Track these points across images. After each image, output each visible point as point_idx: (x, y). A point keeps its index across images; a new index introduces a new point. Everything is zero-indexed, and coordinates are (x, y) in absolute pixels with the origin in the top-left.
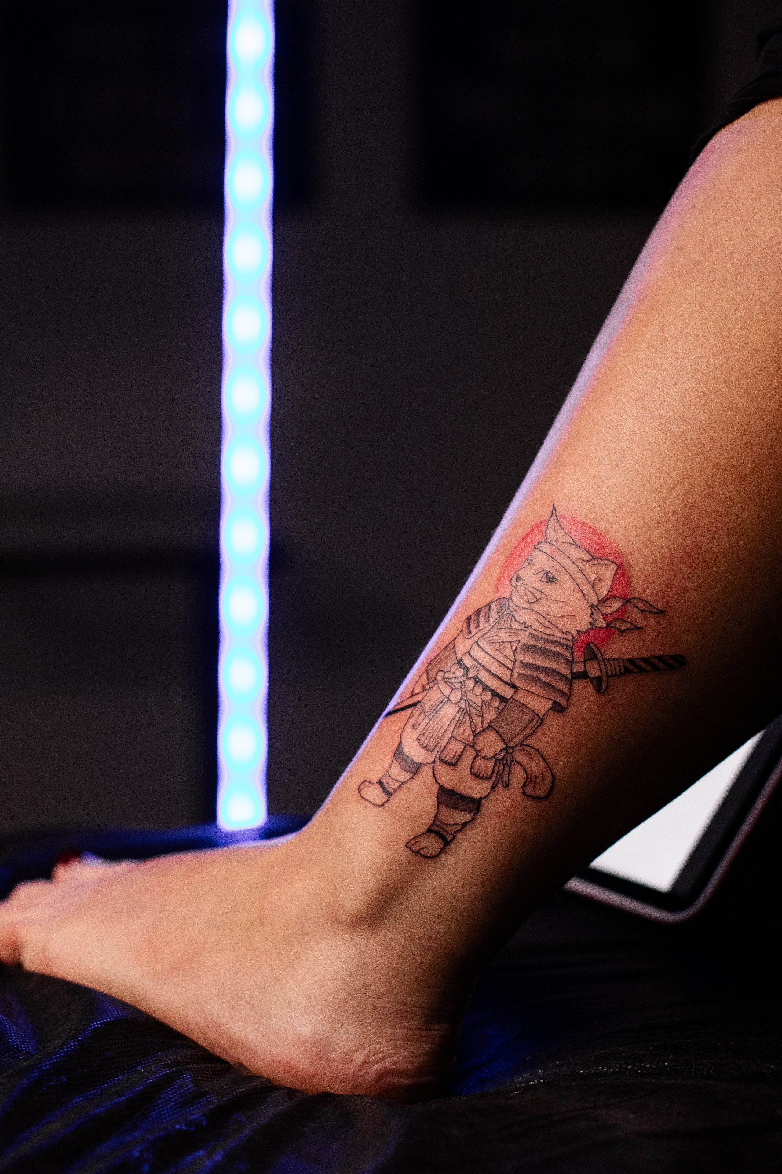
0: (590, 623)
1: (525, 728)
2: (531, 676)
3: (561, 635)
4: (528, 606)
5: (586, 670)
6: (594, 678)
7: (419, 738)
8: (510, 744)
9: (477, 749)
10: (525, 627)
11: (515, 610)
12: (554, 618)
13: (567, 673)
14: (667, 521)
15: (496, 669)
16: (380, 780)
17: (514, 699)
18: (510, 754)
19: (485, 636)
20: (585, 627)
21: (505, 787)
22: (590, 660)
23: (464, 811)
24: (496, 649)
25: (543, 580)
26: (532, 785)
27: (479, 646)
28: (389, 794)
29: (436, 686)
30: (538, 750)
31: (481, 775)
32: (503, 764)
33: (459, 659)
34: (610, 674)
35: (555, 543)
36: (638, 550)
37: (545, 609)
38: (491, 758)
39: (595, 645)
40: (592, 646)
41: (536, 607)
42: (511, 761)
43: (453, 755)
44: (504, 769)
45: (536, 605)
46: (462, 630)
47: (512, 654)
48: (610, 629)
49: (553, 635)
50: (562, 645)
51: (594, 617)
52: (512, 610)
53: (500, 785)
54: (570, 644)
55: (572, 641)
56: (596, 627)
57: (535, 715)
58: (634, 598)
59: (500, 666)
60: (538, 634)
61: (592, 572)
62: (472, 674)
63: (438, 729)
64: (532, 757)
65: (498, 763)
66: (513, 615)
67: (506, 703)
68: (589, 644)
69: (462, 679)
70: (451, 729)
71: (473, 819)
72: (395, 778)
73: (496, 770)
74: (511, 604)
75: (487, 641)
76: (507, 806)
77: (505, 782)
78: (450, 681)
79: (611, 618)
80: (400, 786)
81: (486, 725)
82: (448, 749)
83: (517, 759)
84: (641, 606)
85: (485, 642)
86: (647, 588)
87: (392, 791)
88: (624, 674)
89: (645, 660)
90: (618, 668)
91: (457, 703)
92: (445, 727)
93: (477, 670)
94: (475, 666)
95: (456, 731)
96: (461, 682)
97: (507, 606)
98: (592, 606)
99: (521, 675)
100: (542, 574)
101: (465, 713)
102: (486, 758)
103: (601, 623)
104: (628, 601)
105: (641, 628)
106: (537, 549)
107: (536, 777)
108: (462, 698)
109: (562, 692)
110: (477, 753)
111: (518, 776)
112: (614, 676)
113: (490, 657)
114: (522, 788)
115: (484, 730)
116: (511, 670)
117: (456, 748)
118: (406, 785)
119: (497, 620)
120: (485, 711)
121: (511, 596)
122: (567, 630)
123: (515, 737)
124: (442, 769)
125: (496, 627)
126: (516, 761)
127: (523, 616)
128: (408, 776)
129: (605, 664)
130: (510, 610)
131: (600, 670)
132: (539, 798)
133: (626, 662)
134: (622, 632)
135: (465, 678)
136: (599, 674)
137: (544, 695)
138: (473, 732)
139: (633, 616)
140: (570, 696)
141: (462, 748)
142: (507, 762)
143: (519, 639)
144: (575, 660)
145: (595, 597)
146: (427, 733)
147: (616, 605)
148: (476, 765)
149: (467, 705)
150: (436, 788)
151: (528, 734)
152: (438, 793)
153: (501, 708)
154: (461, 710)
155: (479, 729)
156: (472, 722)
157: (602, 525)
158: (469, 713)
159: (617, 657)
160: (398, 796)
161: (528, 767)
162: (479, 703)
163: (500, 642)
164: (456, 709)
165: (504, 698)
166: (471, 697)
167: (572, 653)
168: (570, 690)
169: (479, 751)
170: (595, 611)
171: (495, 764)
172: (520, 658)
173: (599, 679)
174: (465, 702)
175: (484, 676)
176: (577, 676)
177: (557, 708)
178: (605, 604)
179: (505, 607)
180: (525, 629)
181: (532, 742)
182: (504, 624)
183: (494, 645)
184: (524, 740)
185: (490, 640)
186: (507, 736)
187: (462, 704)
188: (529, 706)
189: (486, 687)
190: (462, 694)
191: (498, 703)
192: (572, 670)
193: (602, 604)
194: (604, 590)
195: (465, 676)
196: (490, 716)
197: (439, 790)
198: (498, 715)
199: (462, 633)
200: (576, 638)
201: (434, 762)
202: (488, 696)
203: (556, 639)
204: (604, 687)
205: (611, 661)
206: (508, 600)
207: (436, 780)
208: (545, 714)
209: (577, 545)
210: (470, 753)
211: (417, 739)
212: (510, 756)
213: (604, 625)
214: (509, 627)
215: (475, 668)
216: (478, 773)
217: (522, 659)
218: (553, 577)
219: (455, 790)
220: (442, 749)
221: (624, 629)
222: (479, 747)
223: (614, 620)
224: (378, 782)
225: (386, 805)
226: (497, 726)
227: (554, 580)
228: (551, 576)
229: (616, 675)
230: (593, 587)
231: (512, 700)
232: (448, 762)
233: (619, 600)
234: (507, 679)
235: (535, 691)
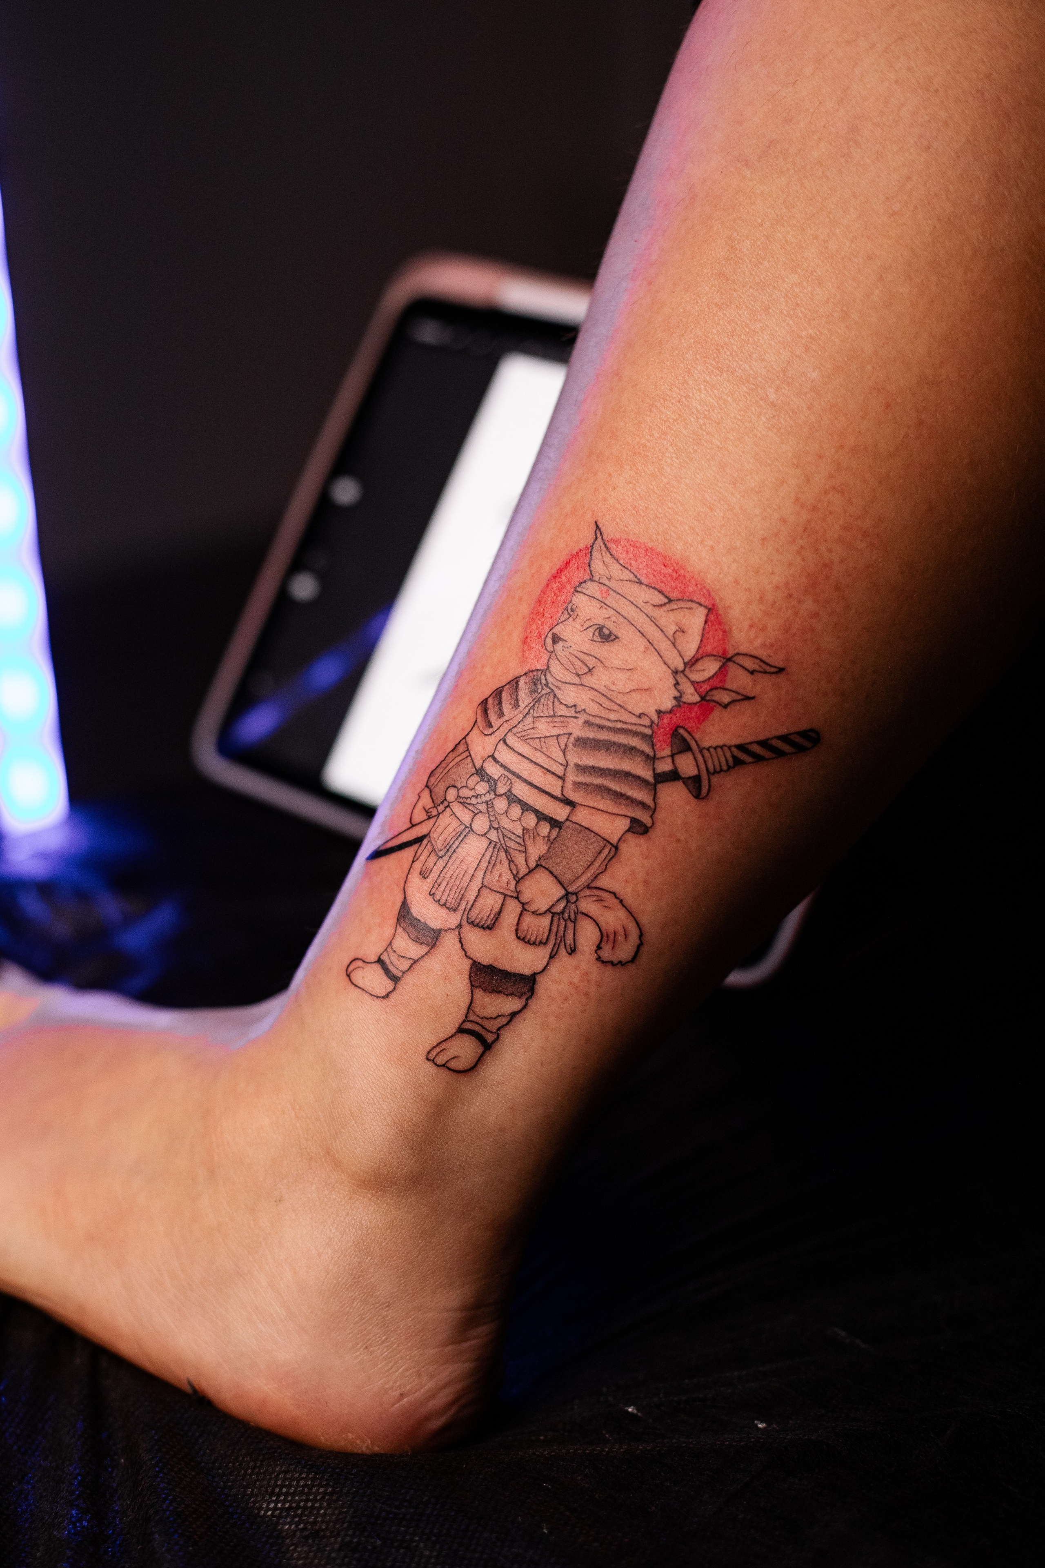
0: (675, 698)
1: (592, 864)
2: (593, 784)
3: (634, 720)
4: (576, 680)
5: (676, 768)
6: (690, 778)
7: (433, 891)
8: (571, 889)
9: (523, 901)
10: (576, 712)
11: (557, 687)
12: (620, 696)
13: (648, 775)
14: (776, 535)
15: (538, 778)
16: (379, 958)
17: (571, 821)
18: (573, 903)
19: (515, 730)
20: (668, 704)
21: (570, 954)
22: (680, 752)
23: (511, 994)
24: (536, 749)
25: (595, 639)
26: (610, 945)
27: (507, 745)
28: (395, 979)
29: (448, 810)
30: (614, 894)
31: (533, 939)
32: (564, 919)
33: (478, 766)
35: (607, 582)
36: (736, 582)
37: (603, 683)
38: (545, 912)
39: (686, 730)
40: (682, 731)
41: (588, 680)
42: (576, 913)
43: (488, 914)
44: (565, 926)
45: (588, 677)
46: (476, 722)
47: (561, 754)
48: (706, 705)
49: (620, 721)
50: (636, 734)
51: (680, 687)
52: (552, 687)
53: (563, 951)
54: (648, 731)
55: (651, 727)
56: (685, 703)
57: (605, 842)
58: (738, 654)
59: (545, 774)
60: (597, 721)
61: (669, 620)
62: (502, 789)
63: (461, 876)
64: (606, 904)
65: (556, 919)
66: (555, 696)
67: (560, 828)
68: (676, 730)
69: (488, 797)
70: (480, 874)
71: (525, 1007)
72: (403, 954)
73: (554, 929)
74: (550, 679)
75: (519, 737)
76: (576, 981)
77: (570, 946)
78: (468, 801)
79: (706, 687)
80: (411, 967)
81: (532, 864)
82: (479, 904)
83: (584, 911)
84: (750, 664)
85: (517, 739)
86: (756, 637)
87: (399, 974)
88: (733, 767)
89: (763, 743)
90: (723, 760)
91: (484, 835)
92: (471, 871)
93: (509, 781)
94: (505, 776)
95: (487, 876)
96: (487, 802)
97: (543, 681)
98: (675, 672)
99: (578, 785)
100: (592, 630)
101: (499, 848)
102: (538, 912)
103: (691, 696)
104: (729, 660)
105: (753, 698)
106: (580, 592)
107: (616, 933)
108: (491, 827)
109: (643, 805)
110: (523, 907)
111: (587, 935)
112: (718, 773)
113: (527, 761)
114: (596, 951)
115: (530, 871)
116: (562, 778)
117: (490, 902)
118: (421, 962)
119: (531, 705)
120: (529, 843)
121: (548, 666)
122: (641, 711)
123: (577, 878)
124: (473, 936)
125: (531, 715)
126: (583, 913)
127: (570, 695)
128: (423, 950)
129: (703, 756)
130: (550, 688)
131: (697, 765)
132: (621, 963)
133: (734, 749)
134: (725, 706)
135: (492, 796)
136: (695, 772)
137: (616, 811)
138: (515, 877)
139: (739, 679)
140: (655, 809)
141: (500, 902)
142: (569, 915)
143: (569, 732)
144: (658, 755)
145: (679, 659)
146: (444, 884)
147: (710, 668)
148: (524, 926)
149: (501, 837)
150: (466, 964)
151: (598, 872)
152: (470, 973)
153: (552, 837)
154: (493, 845)
155: (523, 870)
156: (511, 861)
157: (678, 549)
158: (505, 847)
159: (721, 744)
160: (409, 981)
161: (602, 921)
162: (519, 832)
163: (540, 738)
164: (484, 843)
165: (556, 821)
166: (505, 823)
167: (653, 745)
168: (654, 799)
169: (528, 903)
170: (681, 678)
171: (552, 921)
172: (574, 758)
173: (697, 779)
174: (498, 832)
175: (521, 790)
176: (661, 778)
177: (638, 828)
178: (695, 668)
179: (541, 683)
180: (577, 715)
181: (603, 882)
182: (544, 709)
183: (531, 742)
184: (592, 881)
185: (524, 736)
186: (567, 877)
187: (493, 836)
188: (595, 829)
189: (526, 807)
190: (490, 821)
191: (548, 830)
192: (654, 769)
193: (690, 667)
194: (691, 646)
195: (492, 793)
196: (536, 850)
197: (471, 968)
198: (549, 848)
199: (476, 726)
200: (656, 722)
201: (460, 926)
202: (531, 820)
203: (625, 726)
204: (704, 790)
205: (712, 750)
206: (544, 673)
207: (466, 953)
208: (620, 839)
209: (641, 583)
210: (513, 908)
211: (430, 893)
212: (573, 907)
213: (697, 698)
214: (552, 714)
215: (506, 779)
216: (528, 937)
217: (576, 760)
218: (610, 634)
219: (496, 965)
220: (469, 906)
221: (726, 702)
222: (525, 898)
223: (711, 690)
224: (376, 960)
225: (392, 996)
226: (549, 864)
227: (613, 637)
228: (606, 632)
229: (721, 770)
230: (674, 644)
231: (568, 822)
232: (480, 925)
233: (716, 660)
234: (557, 793)
235: (601, 807)
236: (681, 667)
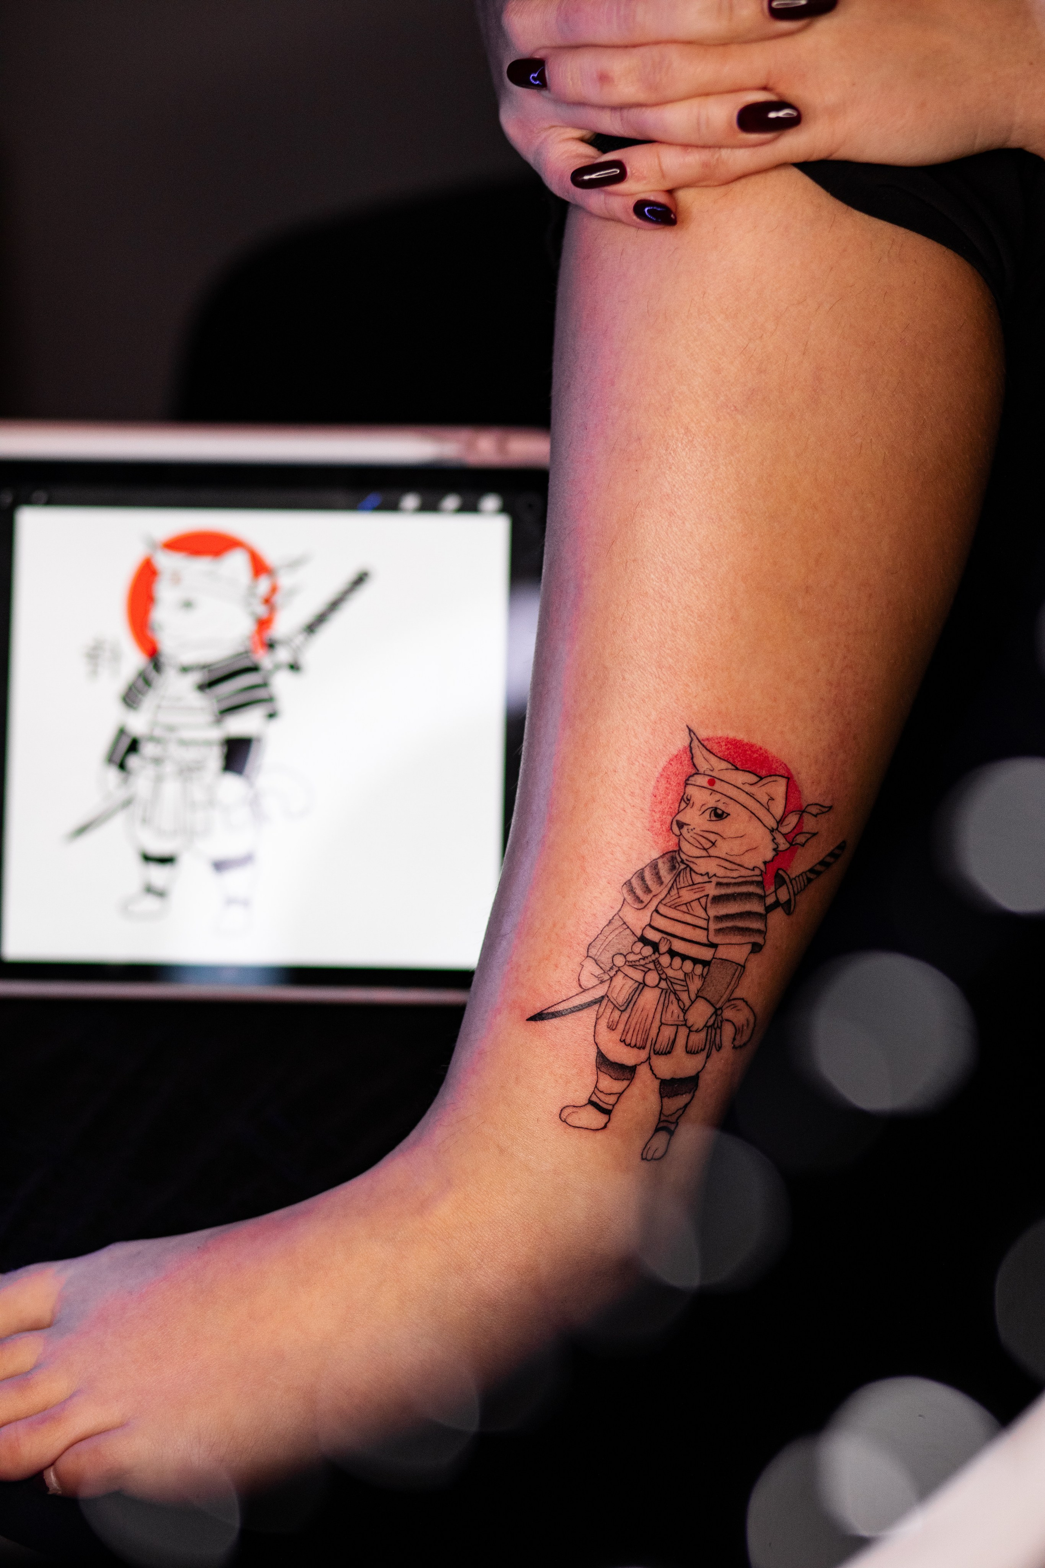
0: (774, 849)
1: (730, 983)
2: (728, 927)
3: (749, 873)
4: (704, 853)
5: (777, 899)
6: (785, 902)
7: (623, 1038)
8: (718, 1007)
10: (709, 878)
11: (690, 862)
12: (738, 858)
13: (756, 907)
15: (689, 933)
16: (589, 1100)
17: (716, 958)
18: (719, 1015)
19: (664, 902)
20: (769, 855)
21: (718, 1051)
22: (779, 887)
23: (685, 1093)
24: (684, 912)
25: (712, 819)
26: (740, 1035)
27: (662, 915)
28: (607, 1112)
29: (619, 973)
30: (743, 999)
31: (696, 1050)
32: (714, 1028)
33: (639, 933)
34: (796, 892)
35: (711, 773)
36: (800, 753)
37: (725, 852)
38: (703, 1028)
39: (781, 869)
40: (781, 872)
41: (712, 852)
42: (721, 1022)
43: (667, 1043)
44: (716, 1033)
45: (713, 848)
46: (624, 899)
47: (703, 911)
48: (792, 848)
49: (741, 876)
50: (751, 883)
51: (776, 841)
52: (688, 863)
53: (714, 1050)
54: (759, 879)
55: (761, 875)
56: (781, 851)
57: (738, 965)
58: (808, 805)
59: (694, 929)
60: (725, 881)
61: (761, 792)
62: (663, 948)
63: (644, 1021)
64: (738, 1008)
65: (710, 1030)
66: (691, 869)
67: (709, 966)
68: (777, 872)
69: (654, 957)
70: (658, 1016)
71: (693, 1097)
72: (608, 1092)
73: (709, 1037)
74: (683, 856)
75: (669, 906)
76: (721, 1067)
77: (718, 1045)
78: (637, 963)
79: (793, 835)
80: (618, 1099)
81: (693, 997)
82: (660, 1039)
83: (726, 1017)
84: (814, 810)
85: (668, 908)
86: (818, 790)
87: (610, 1108)
88: (807, 886)
89: (821, 862)
90: (802, 883)
91: (657, 986)
92: (651, 1016)
93: (669, 942)
94: (664, 938)
95: (664, 1017)
96: (653, 961)
97: (679, 860)
99: (719, 931)
100: (708, 812)
101: (670, 993)
102: (699, 1030)
103: (783, 845)
104: (804, 811)
105: (817, 833)
106: (690, 784)
107: (743, 1026)
108: (661, 979)
109: (759, 931)
110: (689, 1030)
111: (728, 1034)
112: (799, 892)
113: (679, 923)
114: (733, 1043)
115: (693, 1003)
116: (707, 929)
117: (668, 1032)
118: (625, 1093)
119: (673, 880)
120: (690, 983)
121: (679, 847)
122: (754, 865)
123: (722, 997)
124: (658, 1062)
125: (675, 886)
126: (727, 1020)
127: (702, 866)
128: (626, 1083)
129: (792, 885)
130: (685, 864)
131: (789, 893)
132: (744, 1045)
133: (808, 873)
134: (803, 845)
135: (657, 955)
136: (788, 898)
137: (743, 941)
138: (683, 1010)
139: (810, 824)
140: (766, 932)
141: (674, 1032)
142: (717, 1025)
143: (706, 894)
144: (767, 894)
145: (773, 820)
146: (631, 1030)
147: (793, 820)
148: (690, 1043)
149: (669, 983)
150: (657, 1083)
151: (734, 988)
152: (660, 1088)
153: (705, 974)
154: (664, 992)
155: (687, 1003)
156: (679, 1000)
157: (758, 738)
158: (674, 991)
159: (801, 871)
160: (619, 1111)
161: (735, 1021)
162: (682, 977)
163: (686, 904)
164: (657, 991)
165: (706, 961)
166: (670, 973)
167: (763, 888)
168: (765, 925)
169: (692, 1026)
170: (776, 834)
171: (707, 1033)
172: (712, 912)
173: (788, 902)
174: (667, 982)
175: (679, 946)
176: (769, 909)
177: (756, 948)
178: (785, 823)
179: (677, 861)
180: (710, 880)
181: (738, 993)
182: (684, 880)
183: (680, 908)
184: (731, 995)
185: (673, 905)
186: (715, 999)
187: (663, 985)
188: (731, 959)
189: (684, 958)
190: (659, 974)
191: (701, 969)
192: (764, 904)
193: (782, 824)
194: (778, 808)
195: (657, 953)
196: (695, 986)
197: (660, 1086)
198: (704, 982)
199: (625, 902)
200: (764, 871)
201: (649, 1058)
202: (688, 966)
203: (744, 879)
204: (792, 907)
205: (797, 878)
206: (677, 853)
207: (655, 1076)
208: (746, 960)
209: (737, 769)
210: (683, 1032)
211: (620, 1040)
212: (720, 1018)
213: (788, 845)
214: (691, 883)
215: (666, 940)
216: (693, 1051)
217: (716, 914)
218: (723, 812)
219: (676, 1077)
220: (654, 1042)
221: (803, 841)
222: (689, 1024)
223: (795, 837)
224: (587, 1102)
225: (609, 1125)
226: (704, 994)
227: (725, 815)
228: (719, 812)
229: (801, 890)
230: (768, 810)
231: (714, 960)
232: (663, 1052)
233: (796, 814)
234: (705, 941)
235: (733, 941)
236: (775, 826)
